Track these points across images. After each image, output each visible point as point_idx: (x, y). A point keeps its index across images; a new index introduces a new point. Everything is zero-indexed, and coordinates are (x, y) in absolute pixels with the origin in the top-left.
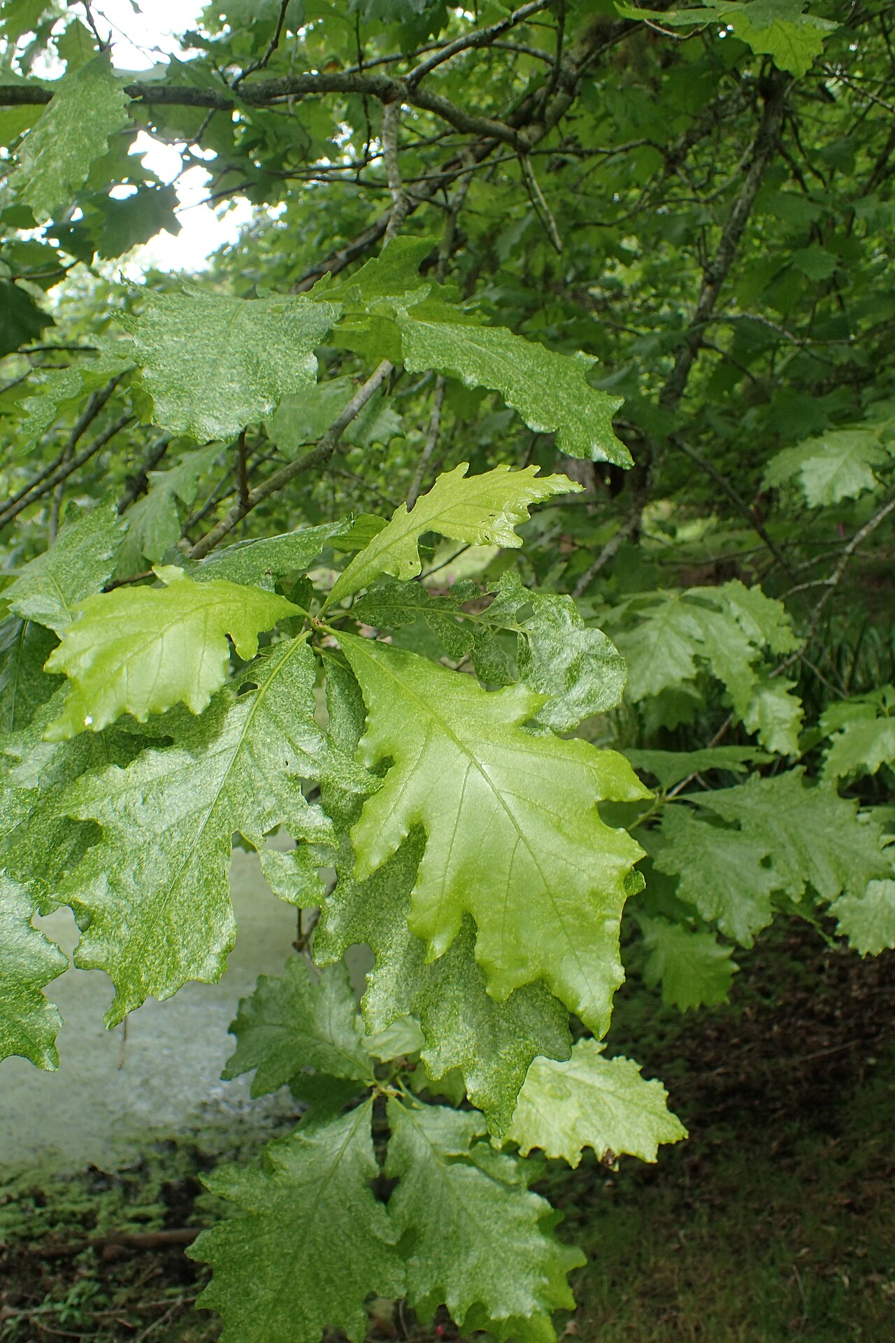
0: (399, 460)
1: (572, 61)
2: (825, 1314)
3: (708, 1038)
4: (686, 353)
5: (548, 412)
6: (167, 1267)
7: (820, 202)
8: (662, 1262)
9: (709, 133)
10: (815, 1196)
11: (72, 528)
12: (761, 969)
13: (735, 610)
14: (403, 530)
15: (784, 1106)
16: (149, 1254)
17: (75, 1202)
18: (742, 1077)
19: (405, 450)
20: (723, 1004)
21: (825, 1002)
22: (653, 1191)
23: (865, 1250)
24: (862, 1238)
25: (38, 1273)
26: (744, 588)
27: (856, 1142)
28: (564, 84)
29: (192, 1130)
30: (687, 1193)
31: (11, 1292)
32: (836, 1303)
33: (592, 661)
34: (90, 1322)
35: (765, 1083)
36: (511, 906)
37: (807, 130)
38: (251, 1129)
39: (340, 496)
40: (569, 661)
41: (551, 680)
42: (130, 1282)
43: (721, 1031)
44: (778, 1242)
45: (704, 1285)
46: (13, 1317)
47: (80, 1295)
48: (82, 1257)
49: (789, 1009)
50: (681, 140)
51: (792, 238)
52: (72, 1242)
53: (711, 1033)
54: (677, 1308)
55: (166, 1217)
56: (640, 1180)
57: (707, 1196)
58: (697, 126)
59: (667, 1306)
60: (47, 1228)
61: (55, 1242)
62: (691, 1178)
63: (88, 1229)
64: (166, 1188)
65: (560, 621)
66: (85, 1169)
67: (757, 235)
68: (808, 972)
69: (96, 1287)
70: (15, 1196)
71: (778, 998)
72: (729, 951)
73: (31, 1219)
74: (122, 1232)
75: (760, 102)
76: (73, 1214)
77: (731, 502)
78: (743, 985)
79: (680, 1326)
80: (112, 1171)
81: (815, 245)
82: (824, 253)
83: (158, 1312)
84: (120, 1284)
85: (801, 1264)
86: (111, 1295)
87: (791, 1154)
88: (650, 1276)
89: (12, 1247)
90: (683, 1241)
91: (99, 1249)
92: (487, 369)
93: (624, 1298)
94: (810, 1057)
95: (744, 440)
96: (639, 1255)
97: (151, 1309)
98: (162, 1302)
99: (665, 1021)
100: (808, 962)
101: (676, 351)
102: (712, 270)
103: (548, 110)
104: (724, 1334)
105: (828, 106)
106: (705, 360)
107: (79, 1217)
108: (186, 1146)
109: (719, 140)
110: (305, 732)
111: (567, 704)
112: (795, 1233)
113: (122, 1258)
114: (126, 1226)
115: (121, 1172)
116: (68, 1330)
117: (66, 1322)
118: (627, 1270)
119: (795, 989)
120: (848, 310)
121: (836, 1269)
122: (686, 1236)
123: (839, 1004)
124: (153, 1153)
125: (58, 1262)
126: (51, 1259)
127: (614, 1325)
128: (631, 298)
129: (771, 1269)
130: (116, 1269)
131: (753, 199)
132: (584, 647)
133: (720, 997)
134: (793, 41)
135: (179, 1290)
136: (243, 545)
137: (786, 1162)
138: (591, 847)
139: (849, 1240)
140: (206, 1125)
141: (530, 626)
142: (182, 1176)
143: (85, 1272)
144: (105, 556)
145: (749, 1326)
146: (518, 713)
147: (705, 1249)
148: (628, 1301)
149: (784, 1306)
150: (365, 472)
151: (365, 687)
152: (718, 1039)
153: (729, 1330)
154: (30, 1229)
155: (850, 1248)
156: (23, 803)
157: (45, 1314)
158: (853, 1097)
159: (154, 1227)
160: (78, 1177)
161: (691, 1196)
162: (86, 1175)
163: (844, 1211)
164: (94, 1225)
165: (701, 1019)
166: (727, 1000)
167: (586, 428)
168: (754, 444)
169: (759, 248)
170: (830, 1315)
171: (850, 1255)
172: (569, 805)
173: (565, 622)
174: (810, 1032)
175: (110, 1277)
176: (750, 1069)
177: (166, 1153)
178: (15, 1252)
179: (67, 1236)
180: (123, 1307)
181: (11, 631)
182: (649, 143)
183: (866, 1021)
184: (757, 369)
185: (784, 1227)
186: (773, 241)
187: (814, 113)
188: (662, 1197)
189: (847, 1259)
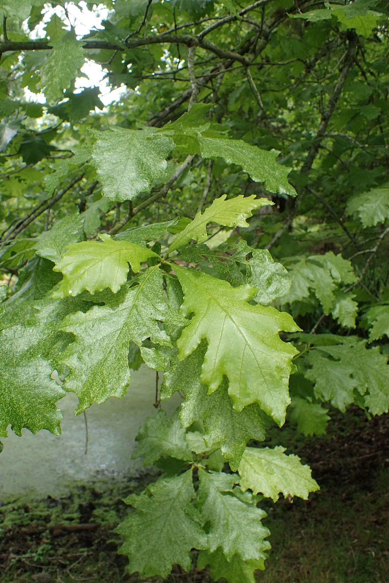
0: (187, 196)
1: (267, 26)
2: (364, 568)
3: (316, 449)
4: (313, 150)
5: (261, 174)
6: (80, 539)
7: (373, 86)
8: (294, 543)
9: (325, 55)
10: (361, 517)
11: (60, 221)
12: (340, 419)
13: (329, 265)
14: (200, 222)
15: (349, 478)
16: (73, 534)
17: (41, 511)
18: (331, 466)
19: (190, 191)
20: (323, 434)
21: (368, 434)
22: (290, 513)
23: (382, 541)
24: (381, 536)
25: (25, 540)
26: (334, 255)
27: (379, 494)
28: (264, 36)
29: (92, 482)
30: (305, 514)
31: (14, 548)
32: (369, 563)
33: (277, 276)
34: (47, 562)
35: (341, 469)
36: (243, 372)
37: (368, 54)
38: (118, 482)
39: (161, 211)
40: (268, 276)
41: (260, 284)
42: (64, 545)
43: (322, 445)
44: (344, 536)
45: (312, 554)
46: (14, 558)
47: (43, 550)
48: (44, 534)
49: (352, 437)
50: (313, 59)
51: (360, 101)
52: (40, 528)
53: (318, 446)
54: (300, 563)
55: (80, 518)
56: (285, 508)
57: (314, 516)
58: (320, 52)
59: (295, 562)
60: (29, 522)
61: (33, 528)
62: (307, 508)
63: (47, 523)
64: (81, 506)
65: (264, 260)
66: (46, 497)
67: (346, 100)
68: (361, 421)
69: (50, 547)
70: (16, 508)
71: (347, 432)
72: (326, 411)
73: (22, 518)
74: (61, 525)
75: (347, 42)
76: (41, 516)
77: (332, 216)
78: (332, 426)
79: (301, 571)
80: (58, 499)
81: (371, 105)
82: (374, 107)
83: (76, 558)
84: (60, 546)
85: (354, 546)
86: (56, 550)
87: (351, 499)
88: (288, 549)
89: (15, 529)
90: (303, 535)
91: (52, 531)
92: (235, 157)
93: (277, 558)
94: (361, 458)
95: (338, 190)
96: (284, 540)
97: (73, 557)
98: (78, 554)
99: (298, 441)
100: (361, 417)
101: (309, 149)
102: (325, 114)
103: (257, 48)
104: (319, 575)
105: (378, 44)
106: (321, 155)
107: (43, 518)
108: (90, 489)
109: (329, 59)
110: (159, 302)
111: (267, 294)
112: (352, 533)
113: (61, 535)
114: (63, 522)
115: (62, 499)
116: (38, 564)
117: (37, 561)
118: (279, 546)
119: (355, 428)
120: (384, 133)
121: (369, 549)
122: (304, 533)
123: (374, 435)
124: (76, 491)
125: (34, 536)
126: (31, 535)
127: (272, 570)
128: (290, 127)
129: (341, 548)
130: (59, 540)
131: (343, 84)
132: (274, 270)
133: (322, 431)
134: (364, 22)
135: (85, 549)
136: (133, 229)
137: (349, 502)
138: (276, 349)
139: (375, 536)
140: (98, 480)
141: (251, 261)
142: (87, 502)
143: (45, 540)
144: (75, 233)
145: (331, 572)
146: (246, 296)
147: (312, 538)
148: (279, 560)
149: (346, 564)
150: (172, 201)
151: (183, 285)
152: (321, 449)
153: (322, 573)
154: (22, 522)
155: (376, 540)
156: (48, 329)
157: (28, 558)
158: (379, 475)
159: (75, 523)
160: (43, 500)
161: (307, 516)
162: (47, 500)
163: (374, 524)
164: (50, 521)
165: (313, 440)
166: (325, 433)
167: (277, 181)
168: (342, 192)
169: (346, 106)
170: (366, 568)
171: (375, 543)
172: (267, 332)
173: (266, 260)
174: (361, 447)
175: (56, 543)
176: (334, 462)
177: (81, 492)
178: (16, 531)
179: (38, 525)
180: (61, 556)
181: (34, 263)
182: (299, 60)
183: (386, 443)
184: (344, 158)
185: (347, 530)
186: (352, 103)
187: (372, 47)
188: (294, 516)
189: (374, 544)
